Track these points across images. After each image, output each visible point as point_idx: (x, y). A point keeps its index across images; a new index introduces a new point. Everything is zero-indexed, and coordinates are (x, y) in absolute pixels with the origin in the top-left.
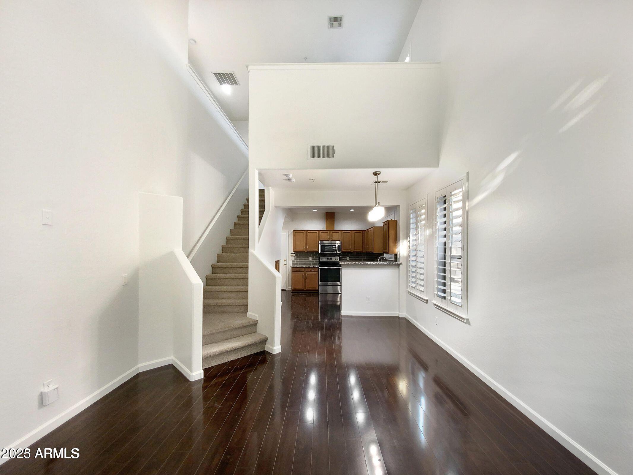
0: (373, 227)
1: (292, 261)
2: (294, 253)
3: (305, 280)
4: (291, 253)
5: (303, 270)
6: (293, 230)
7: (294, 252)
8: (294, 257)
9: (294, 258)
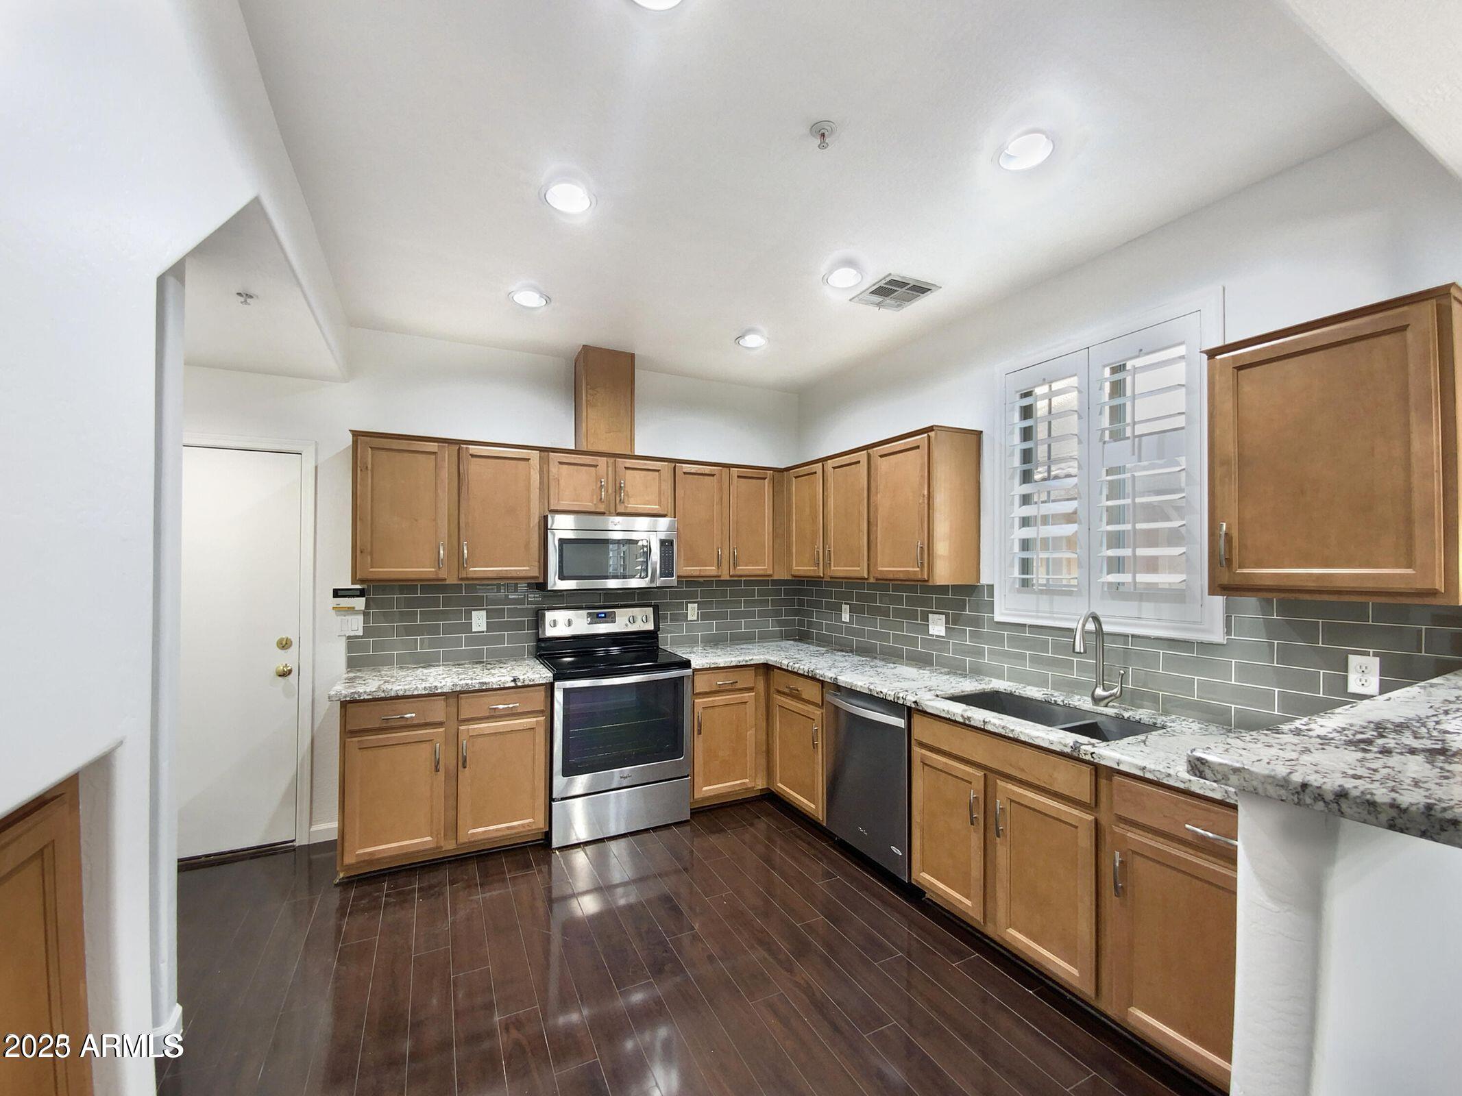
0: (930, 429)
1: (341, 646)
2: (362, 593)
3: (453, 779)
4: (337, 593)
5: (438, 711)
6: (356, 434)
7: (362, 581)
8: (361, 618)
9: (356, 625)
